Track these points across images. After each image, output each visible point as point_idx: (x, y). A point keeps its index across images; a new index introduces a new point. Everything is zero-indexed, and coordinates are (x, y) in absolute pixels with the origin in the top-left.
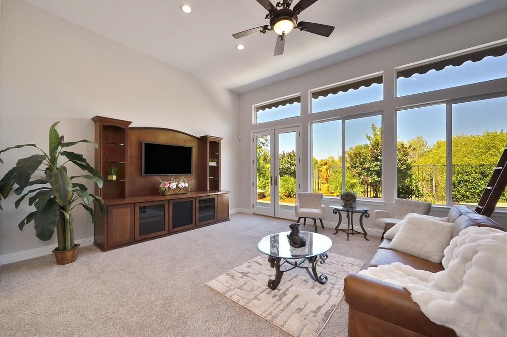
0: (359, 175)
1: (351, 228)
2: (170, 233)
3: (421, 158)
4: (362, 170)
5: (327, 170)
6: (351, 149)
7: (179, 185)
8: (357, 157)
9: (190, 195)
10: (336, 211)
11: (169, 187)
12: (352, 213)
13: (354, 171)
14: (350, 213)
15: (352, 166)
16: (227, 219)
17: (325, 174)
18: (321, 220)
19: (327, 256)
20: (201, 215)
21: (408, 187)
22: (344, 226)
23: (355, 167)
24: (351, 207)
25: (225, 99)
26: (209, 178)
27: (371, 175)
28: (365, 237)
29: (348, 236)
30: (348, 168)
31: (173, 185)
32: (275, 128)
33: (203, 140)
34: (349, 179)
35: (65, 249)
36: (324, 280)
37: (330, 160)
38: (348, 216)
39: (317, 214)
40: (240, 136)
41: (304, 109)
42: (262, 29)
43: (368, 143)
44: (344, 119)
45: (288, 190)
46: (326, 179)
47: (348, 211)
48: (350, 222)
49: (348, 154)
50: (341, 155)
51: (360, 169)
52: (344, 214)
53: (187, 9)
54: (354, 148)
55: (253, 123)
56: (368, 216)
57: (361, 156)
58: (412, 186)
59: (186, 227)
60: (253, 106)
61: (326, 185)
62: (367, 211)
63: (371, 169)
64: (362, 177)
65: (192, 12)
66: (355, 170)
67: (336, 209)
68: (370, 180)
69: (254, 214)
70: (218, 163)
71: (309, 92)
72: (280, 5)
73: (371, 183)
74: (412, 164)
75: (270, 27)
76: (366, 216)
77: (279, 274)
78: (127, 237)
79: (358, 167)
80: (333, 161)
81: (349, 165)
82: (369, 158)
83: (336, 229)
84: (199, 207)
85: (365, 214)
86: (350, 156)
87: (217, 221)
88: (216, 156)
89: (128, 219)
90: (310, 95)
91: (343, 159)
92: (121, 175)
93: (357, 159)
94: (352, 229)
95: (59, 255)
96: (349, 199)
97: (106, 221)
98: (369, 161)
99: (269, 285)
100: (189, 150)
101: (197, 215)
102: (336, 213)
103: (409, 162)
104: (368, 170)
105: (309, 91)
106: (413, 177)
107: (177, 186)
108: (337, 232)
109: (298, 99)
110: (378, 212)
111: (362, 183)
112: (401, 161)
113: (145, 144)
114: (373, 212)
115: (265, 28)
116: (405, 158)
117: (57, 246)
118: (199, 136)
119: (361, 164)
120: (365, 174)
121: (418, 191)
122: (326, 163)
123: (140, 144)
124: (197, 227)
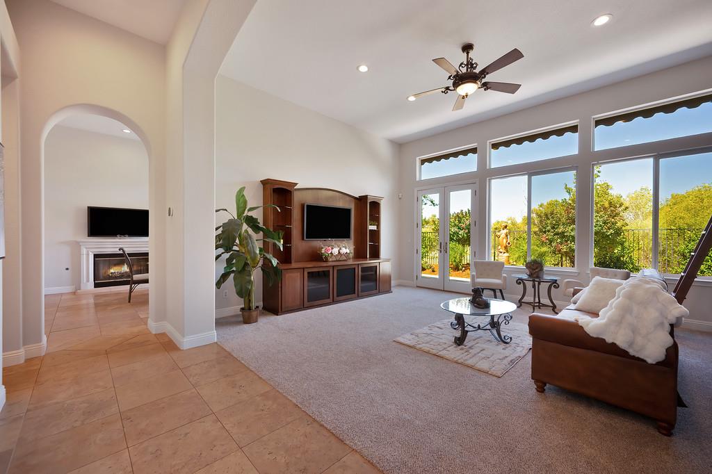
0: (551, 242)
1: (537, 300)
2: (334, 302)
3: (646, 219)
4: (555, 235)
5: (507, 236)
6: (541, 206)
7: (341, 251)
8: (548, 219)
9: (351, 262)
10: (520, 281)
11: (331, 253)
12: (539, 284)
13: (544, 237)
14: (537, 283)
15: (541, 231)
16: (389, 291)
17: (505, 241)
18: (501, 291)
19: (511, 317)
20: (363, 285)
21: (618, 259)
22: (529, 298)
23: (545, 232)
24: (538, 277)
25: (385, 151)
26: (368, 243)
27: (566, 241)
28: (553, 310)
29: (534, 309)
30: (535, 233)
31: (335, 251)
32: (446, 186)
33: (362, 200)
34: (536, 248)
35: (250, 309)
36: (509, 340)
37: (509, 222)
38: (534, 286)
39: (498, 284)
40: (400, 195)
41: (482, 162)
42: (443, 90)
43: (567, 197)
44: (530, 175)
45: (455, 261)
46: (506, 247)
47: (534, 281)
48: (537, 293)
49: (537, 214)
50: (526, 215)
51: (552, 234)
52: (529, 284)
53: (363, 69)
54: (545, 204)
55: (417, 179)
56: (557, 287)
57: (553, 218)
58: (624, 256)
59: (349, 296)
60: (417, 159)
61: (506, 255)
62: (556, 280)
63: (566, 234)
64: (554, 244)
65: (369, 70)
66: (545, 235)
67: (520, 279)
68: (564, 248)
69: (417, 287)
70: (378, 226)
71: (488, 143)
72: (463, 66)
73: (566, 252)
74: (624, 228)
75: (452, 88)
76: (555, 286)
77: (465, 333)
78: (298, 302)
79: (549, 231)
80: (514, 224)
81: (537, 229)
82: (564, 220)
83: (520, 301)
84: (362, 276)
85: (554, 284)
86: (540, 216)
87: (379, 293)
88: (376, 219)
89: (298, 284)
90: (489, 146)
91: (529, 220)
92: (288, 239)
93: (549, 222)
94: (539, 302)
95: (246, 314)
96: (535, 268)
97: (280, 285)
98: (563, 224)
99: (455, 342)
100: (348, 211)
101: (360, 285)
102: (520, 283)
103: (619, 224)
104: (562, 235)
105: (488, 141)
106: (626, 244)
107: (339, 252)
108: (521, 305)
109: (474, 151)
110: (568, 281)
111: (554, 253)
112: (607, 223)
113: (308, 206)
114: (562, 282)
115: (447, 88)
116: (613, 220)
117: (243, 306)
118: (357, 196)
119: (553, 228)
120: (559, 240)
121: (632, 264)
122: (506, 227)
123: (303, 206)
124: (359, 297)
